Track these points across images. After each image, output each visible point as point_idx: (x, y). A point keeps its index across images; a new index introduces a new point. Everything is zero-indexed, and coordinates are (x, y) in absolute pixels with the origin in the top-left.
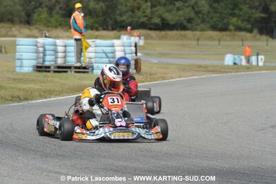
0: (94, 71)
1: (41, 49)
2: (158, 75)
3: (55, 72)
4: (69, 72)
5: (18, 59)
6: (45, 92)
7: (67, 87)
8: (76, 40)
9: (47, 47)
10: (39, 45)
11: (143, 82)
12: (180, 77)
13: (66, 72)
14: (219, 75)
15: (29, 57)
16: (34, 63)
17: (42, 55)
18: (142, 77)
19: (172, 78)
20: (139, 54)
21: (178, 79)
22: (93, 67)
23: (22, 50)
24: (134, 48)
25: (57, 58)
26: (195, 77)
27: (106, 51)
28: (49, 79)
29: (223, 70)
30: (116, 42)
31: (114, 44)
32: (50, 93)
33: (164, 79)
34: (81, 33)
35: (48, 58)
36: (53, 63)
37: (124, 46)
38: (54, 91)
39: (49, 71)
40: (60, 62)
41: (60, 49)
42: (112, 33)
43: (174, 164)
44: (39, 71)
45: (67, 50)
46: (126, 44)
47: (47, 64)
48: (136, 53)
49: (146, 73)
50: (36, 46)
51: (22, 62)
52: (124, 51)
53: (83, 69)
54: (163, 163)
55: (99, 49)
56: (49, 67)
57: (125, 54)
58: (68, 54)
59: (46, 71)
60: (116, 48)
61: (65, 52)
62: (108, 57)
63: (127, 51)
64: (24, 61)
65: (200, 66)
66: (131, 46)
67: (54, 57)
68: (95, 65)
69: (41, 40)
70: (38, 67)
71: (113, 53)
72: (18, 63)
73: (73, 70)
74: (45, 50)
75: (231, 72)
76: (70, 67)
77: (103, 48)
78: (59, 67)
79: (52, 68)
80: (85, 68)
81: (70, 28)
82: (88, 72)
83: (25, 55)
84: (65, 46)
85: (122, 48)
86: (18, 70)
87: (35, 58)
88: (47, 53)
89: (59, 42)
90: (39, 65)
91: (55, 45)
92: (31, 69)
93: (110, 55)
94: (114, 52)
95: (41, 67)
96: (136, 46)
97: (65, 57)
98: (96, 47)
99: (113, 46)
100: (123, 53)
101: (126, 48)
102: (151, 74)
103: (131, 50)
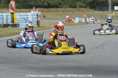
0: (20, 26)
2: (47, 27)
7: (8, 33)
8: (11, 13)
11: (41, 30)
13: (8, 27)
14: (73, 27)
18: (40, 28)
20: (39, 19)
22: (19, 24)
24: (36, 16)
27: (24, 18)
28: (1, 30)
29: (75, 24)
30: (29, 14)
32: (1, 36)
33: (50, 29)
34: (14, 10)
36: (2, 23)
37: (32, 15)
38: (3, 35)
39: (0, 27)
40: (5, 23)
41: (5, 17)
42: (27, 10)
43: (55, 65)
45: (8, 18)
46: (33, 15)
48: (37, 18)
49: (42, 27)
52: (32, 17)
53: (15, 26)
54: (50, 64)
55: (22, 17)
56: (0, 25)
57: (33, 19)
60: (29, 16)
62: (25, 20)
63: (33, 18)
67: (2, 21)
68: (20, 24)
73: (11, 26)
75: (78, 25)
76: (9, 25)
77: (24, 16)
78: (4, 25)
79: (2, 26)
80: (15, 25)
81: (9, 8)
82: (17, 27)
84: (7, 16)
89: (4, 14)
91: (3, 16)
93: (26, 19)
94: (27, 18)
96: (37, 15)
97: (7, 21)
98: (20, 16)
99: (27, 15)
100: (32, 18)
101: (33, 16)
102: (44, 27)
103: (35, 17)
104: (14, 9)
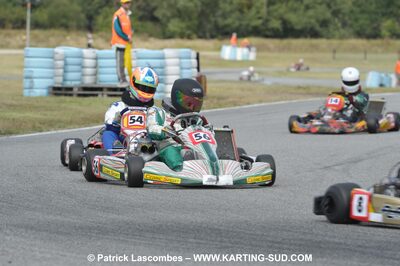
1: (61, 63)
2: (231, 100)
3: (79, 95)
4: (100, 96)
5: (27, 78)
6: (44, 124)
7: (82, 115)
8: (118, 49)
9: (69, 60)
10: (57, 56)
12: (261, 102)
15: (41, 75)
16: (49, 83)
17: (61, 71)
19: (248, 104)
20: (202, 70)
21: (256, 105)
23: (32, 65)
24: (194, 61)
25: (83, 75)
26: (283, 102)
27: (151, 65)
28: (63, 105)
30: (168, 52)
31: (164, 54)
32: (51, 124)
35: (70, 76)
36: (78, 83)
37: (180, 58)
38: (59, 121)
39: (71, 95)
40: (88, 81)
41: (89, 62)
44: (56, 94)
45: (100, 64)
46: (182, 56)
47: (69, 84)
48: (198, 68)
49: (214, 97)
50: (52, 58)
51: (32, 82)
52: (180, 65)
53: (120, 91)
55: (143, 62)
56: (71, 89)
57: (182, 68)
58: (100, 70)
59: (66, 95)
60: (168, 61)
61: (96, 67)
63: (184, 66)
64: (35, 80)
65: (299, 87)
66: (190, 58)
67: (79, 74)
69: (60, 50)
70: (55, 89)
71: (162, 67)
72: (27, 83)
73: (106, 92)
74: (66, 64)
76: (101, 89)
77: (149, 61)
78: (85, 89)
79: (76, 90)
83: (37, 72)
84: (96, 59)
85: (177, 60)
86: (26, 93)
87: (51, 75)
88: (70, 68)
89: (87, 52)
90: (56, 85)
91: (81, 57)
92: (45, 92)
93: (157, 70)
94: (164, 67)
95: (59, 89)
96: (198, 58)
97: (95, 74)
98: (139, 58)
99: (163, 58)
100: (178, 68)
101: (183, 61)
102: (219, 98)
103: (191, 63)
104: (129, 37)
